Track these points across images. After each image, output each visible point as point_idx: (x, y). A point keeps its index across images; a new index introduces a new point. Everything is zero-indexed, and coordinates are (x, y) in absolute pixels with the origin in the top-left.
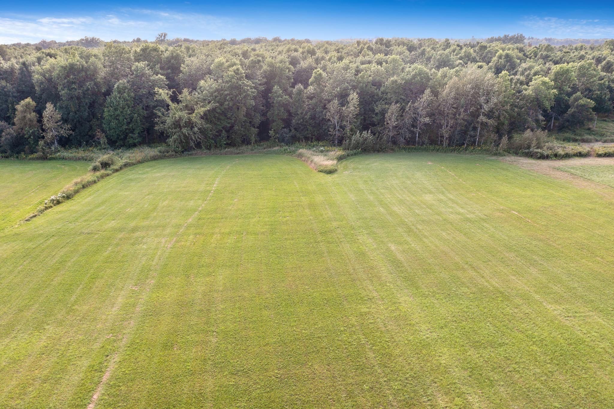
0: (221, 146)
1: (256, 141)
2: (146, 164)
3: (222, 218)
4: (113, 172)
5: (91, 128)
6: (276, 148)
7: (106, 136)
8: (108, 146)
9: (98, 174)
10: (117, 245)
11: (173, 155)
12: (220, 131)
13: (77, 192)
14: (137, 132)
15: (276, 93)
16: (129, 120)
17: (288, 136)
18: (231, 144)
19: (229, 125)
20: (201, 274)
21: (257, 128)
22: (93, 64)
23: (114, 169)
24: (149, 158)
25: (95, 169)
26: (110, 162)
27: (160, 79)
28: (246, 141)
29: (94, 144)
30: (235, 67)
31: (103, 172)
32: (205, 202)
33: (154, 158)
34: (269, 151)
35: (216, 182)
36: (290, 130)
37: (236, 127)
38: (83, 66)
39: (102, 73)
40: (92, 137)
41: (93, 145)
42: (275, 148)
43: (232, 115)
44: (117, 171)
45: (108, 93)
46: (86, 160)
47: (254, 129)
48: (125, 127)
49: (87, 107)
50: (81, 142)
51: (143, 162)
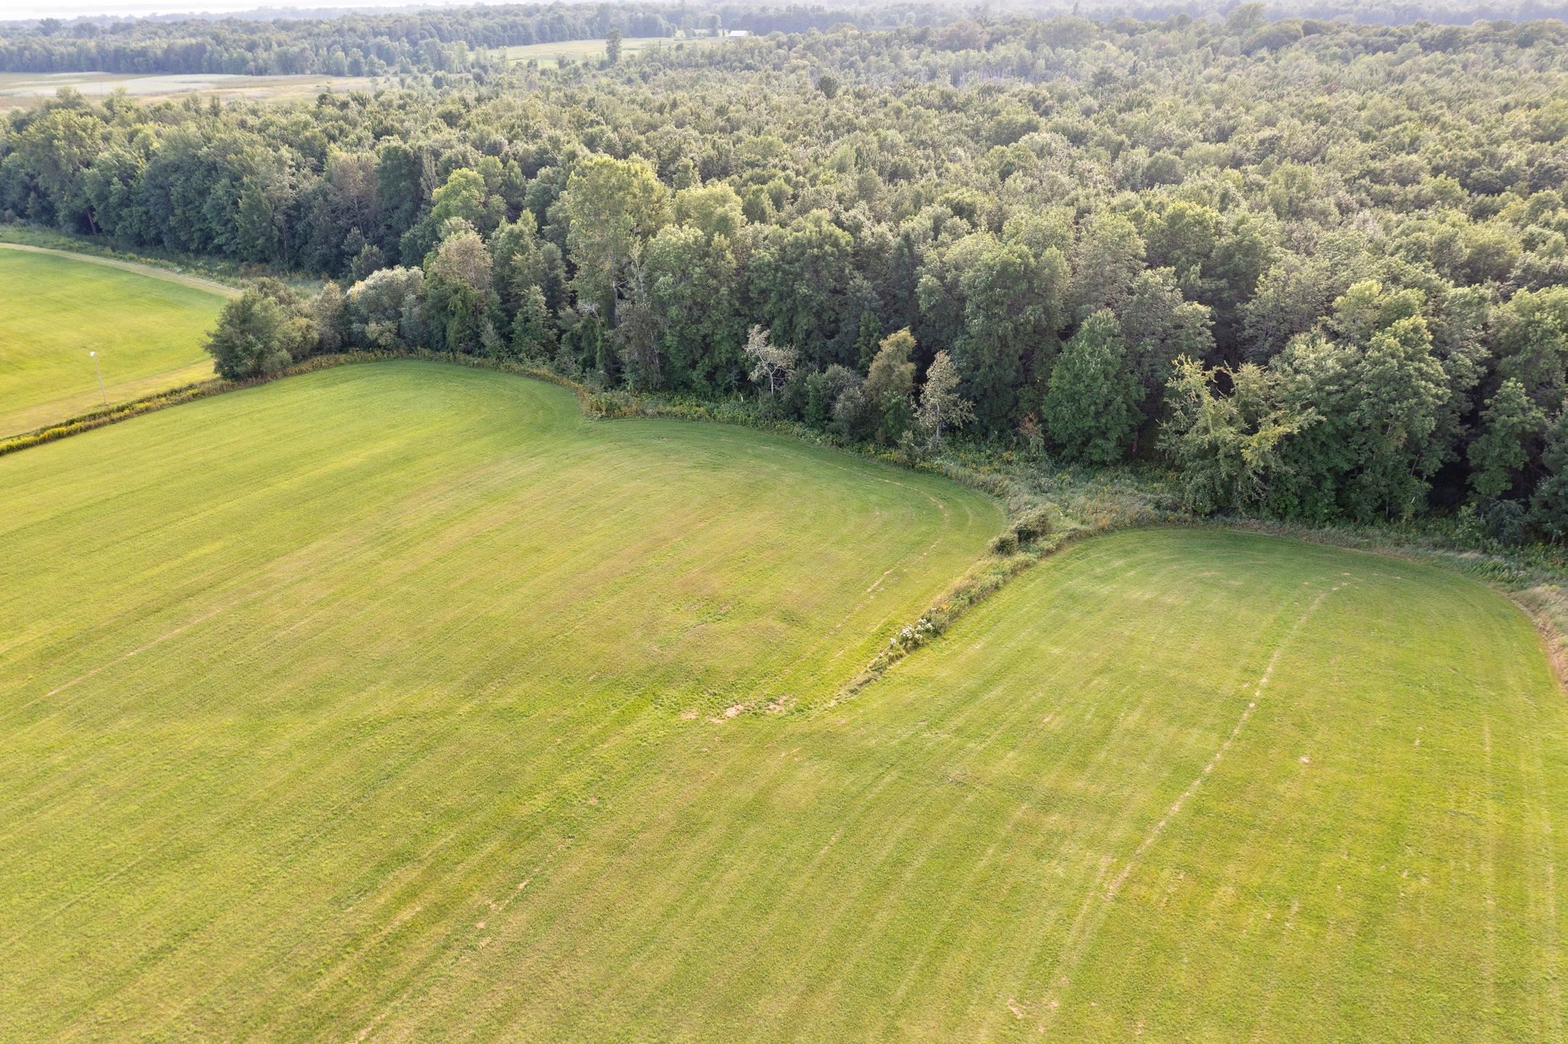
0: (1313, 516)
1: (1416, 515)
2: (1118, 538)
3: (1253, 826)
4: (1040, 558)
5: (1017, 401)
6: (1469, 555)
7: (1045, 432)
8: (1043, 454)
9: (1008, 563)
10: (1007, 843)
11: (1185, 521)
12: (1318, 479)
13: (955, 616)
14: (1114, 435)
15: (1508, 398)
16: (1101, 407)
17: (1516, 522)
18: (1345, 512)
19: (1347, 467)
20: (1162, 1024)
21: (1429, 479)
22: (1049, 263)
23: (1042, 550)
24: (1127, 521)
25: (1003, 548)
26: (1039, 530)
27: (1196, 314)
28: (1387, 511)
29: (1015, 439)
30: (1404, 323)
31: (1020, 557)
32: (1227, 745)
33: (1139, 523)
34: (1448, 559)
35: (1269, 669)
36: (1527, 506)
37: (1366, 478)
38: (1027, 266)
39: (1066, 282)
40: (1015, 424)
41: (1011, 441)
42: (1465, 555)
43: (1365, 443)
44: (1049, 553)
45: (1068, 332)
46: (991, 491)
47: (1416, 482)
48: (1089, 422)
49: (1016, 358)
50: (987, 429)
51: (1112, 531)
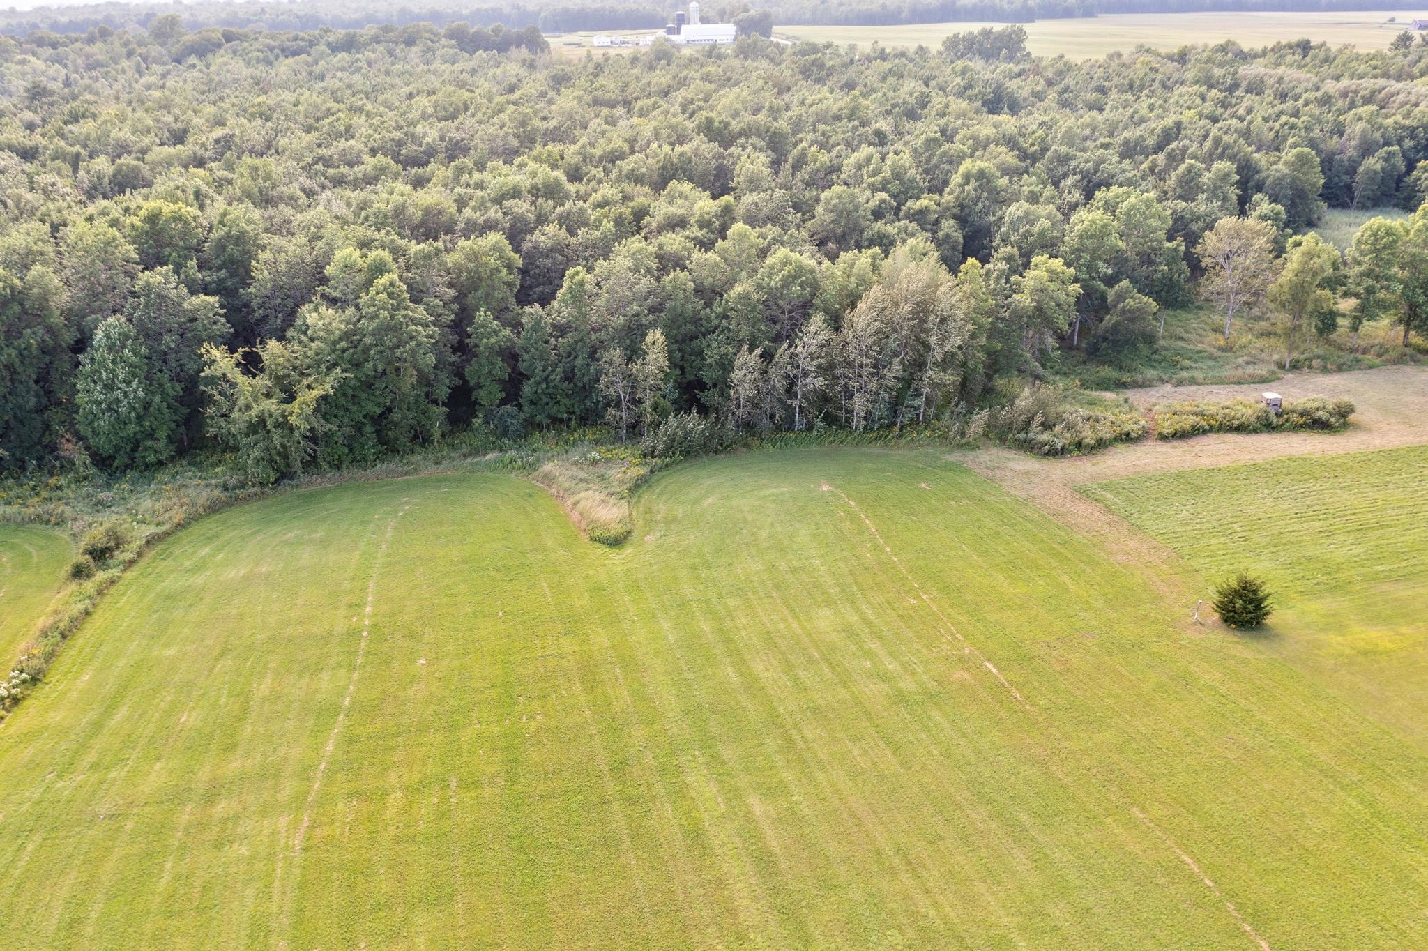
0: (364, 459)
1: (443, 436)
2: (195, 529)
3: (399, 733)
4: (124, 570)
5: (47, 426)
6: (491, 456)
7: (88, 448)
8: (93, 470)
9: (89, 586)
10: (183, 850)
11: (255, 495)
12: (359, 427)
13: (50, 657)
14: (163, 434)
15: (483, 326)
16: (141, 411)
17: (515, 421)
18: (389, 448)
19: (378, 411)
20: (380, 935)
21: (444, 404)
22: (38, 282)
23: (123, 562)
24: (201, 510)
25: (79, 573)
26: (112, 544)
27: (206, 306)
28: (421, 438)
29: (57, 464)
30: (382, 282)
31: (101, 576)
32: (356, 675)
33: (213, 509)
34: (477, 464)
35: (370, 598)
36: (519, 406)
37: (396, 416)
38: (12, 288)
39: (62, 299)
40: (53, 449)
41: (54, 467)
42: (488, 457)
43: (386, 387)
44: (131, 563)
45: (81, 345)
46: (48, 522)
47: (435, 409)
48: (132, 429)
49: (32, 383)
50: (23, 461)
51: (189, 524)
